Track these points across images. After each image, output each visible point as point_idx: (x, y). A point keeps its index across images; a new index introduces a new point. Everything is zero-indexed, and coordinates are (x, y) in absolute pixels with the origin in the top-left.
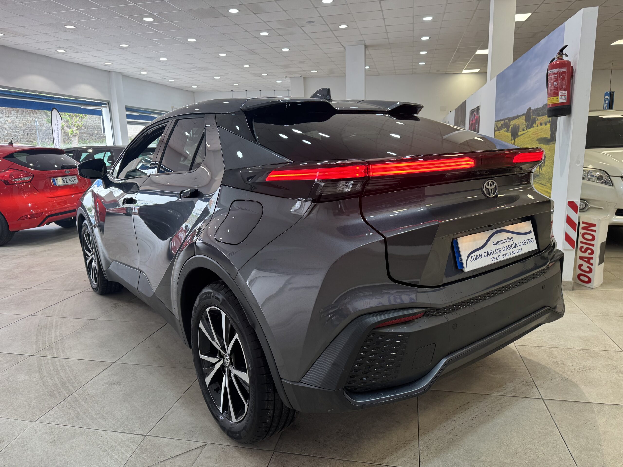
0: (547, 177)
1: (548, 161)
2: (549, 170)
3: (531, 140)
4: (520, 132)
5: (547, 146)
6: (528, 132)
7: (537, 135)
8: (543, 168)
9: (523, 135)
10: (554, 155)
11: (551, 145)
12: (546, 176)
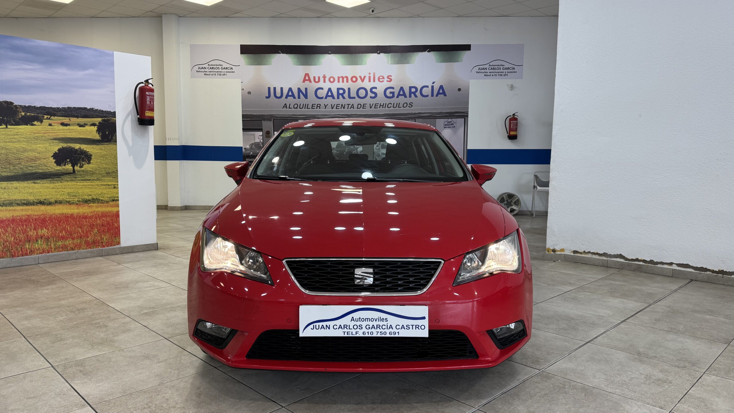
1: (102, 159)
11: (106, 146)
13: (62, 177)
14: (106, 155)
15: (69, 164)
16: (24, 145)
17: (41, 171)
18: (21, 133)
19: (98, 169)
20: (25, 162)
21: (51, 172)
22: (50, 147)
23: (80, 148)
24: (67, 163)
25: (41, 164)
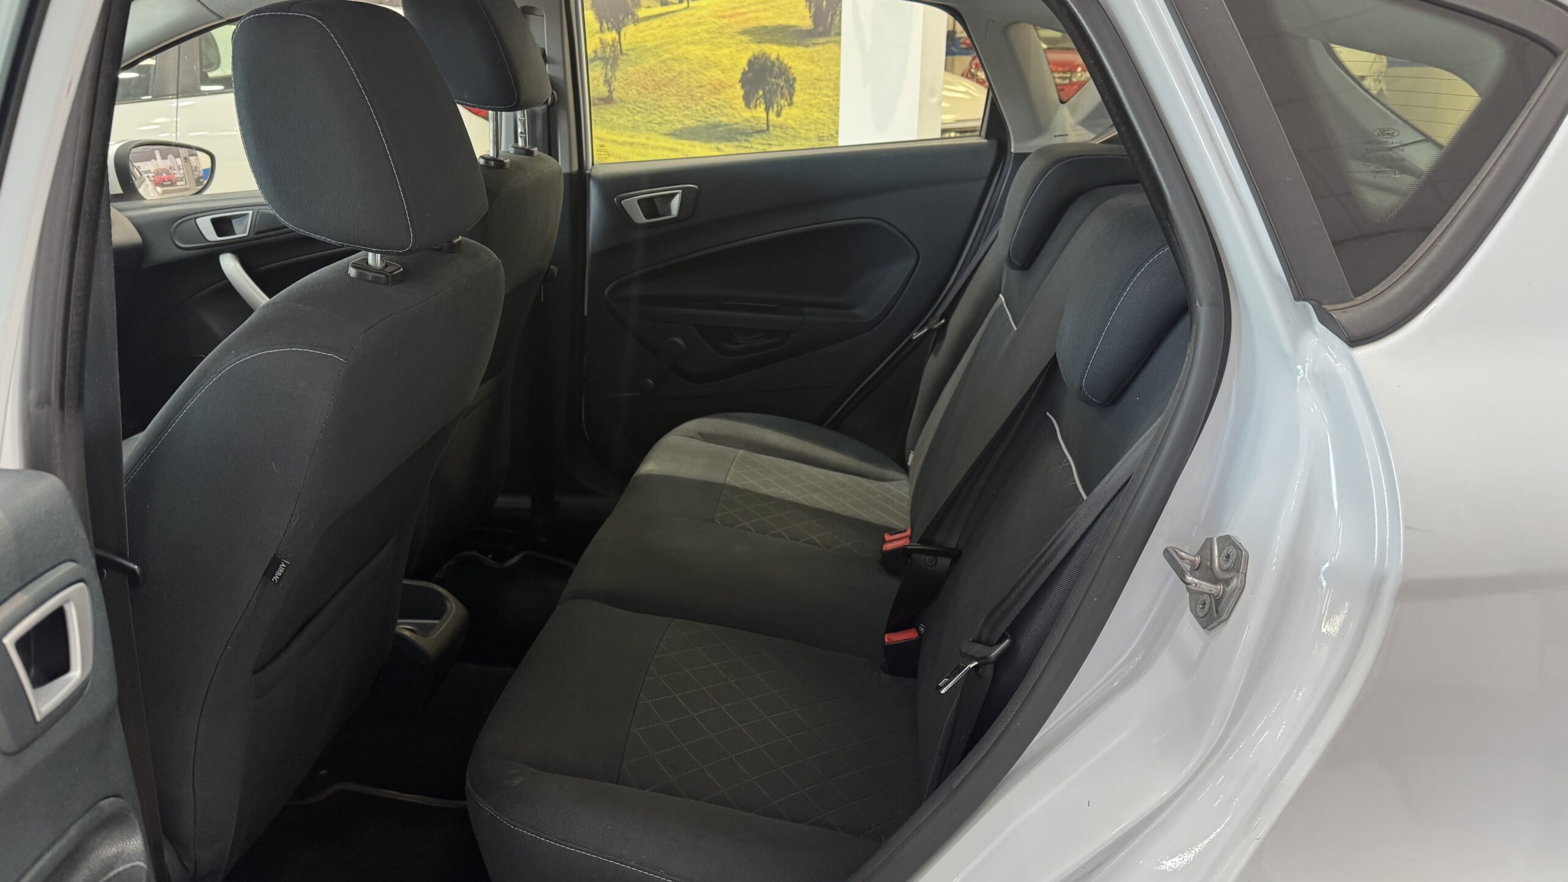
0: (812, 135)
1: (812, 91)
2: (817, 115)
3: (709, 33)
4: (643, 10)
5: (800, 50)
6: (685, 9)
7: (739, 18)
8: (784, 111)
9: (667, 17)
10: (839, 73)
11: (820, 48)
12: (803, 132)
13: (751, 139)
14: (821, 80)
15: (761, 104)
16: (707, 49)
17: (725, 119)
18: (703, 20)
19: (804, 122)
20: (708, 95)
21: (737, 123)
22: (737, 56)
23: (778, 55)
24: (758, 102)
25: (725, 101)
